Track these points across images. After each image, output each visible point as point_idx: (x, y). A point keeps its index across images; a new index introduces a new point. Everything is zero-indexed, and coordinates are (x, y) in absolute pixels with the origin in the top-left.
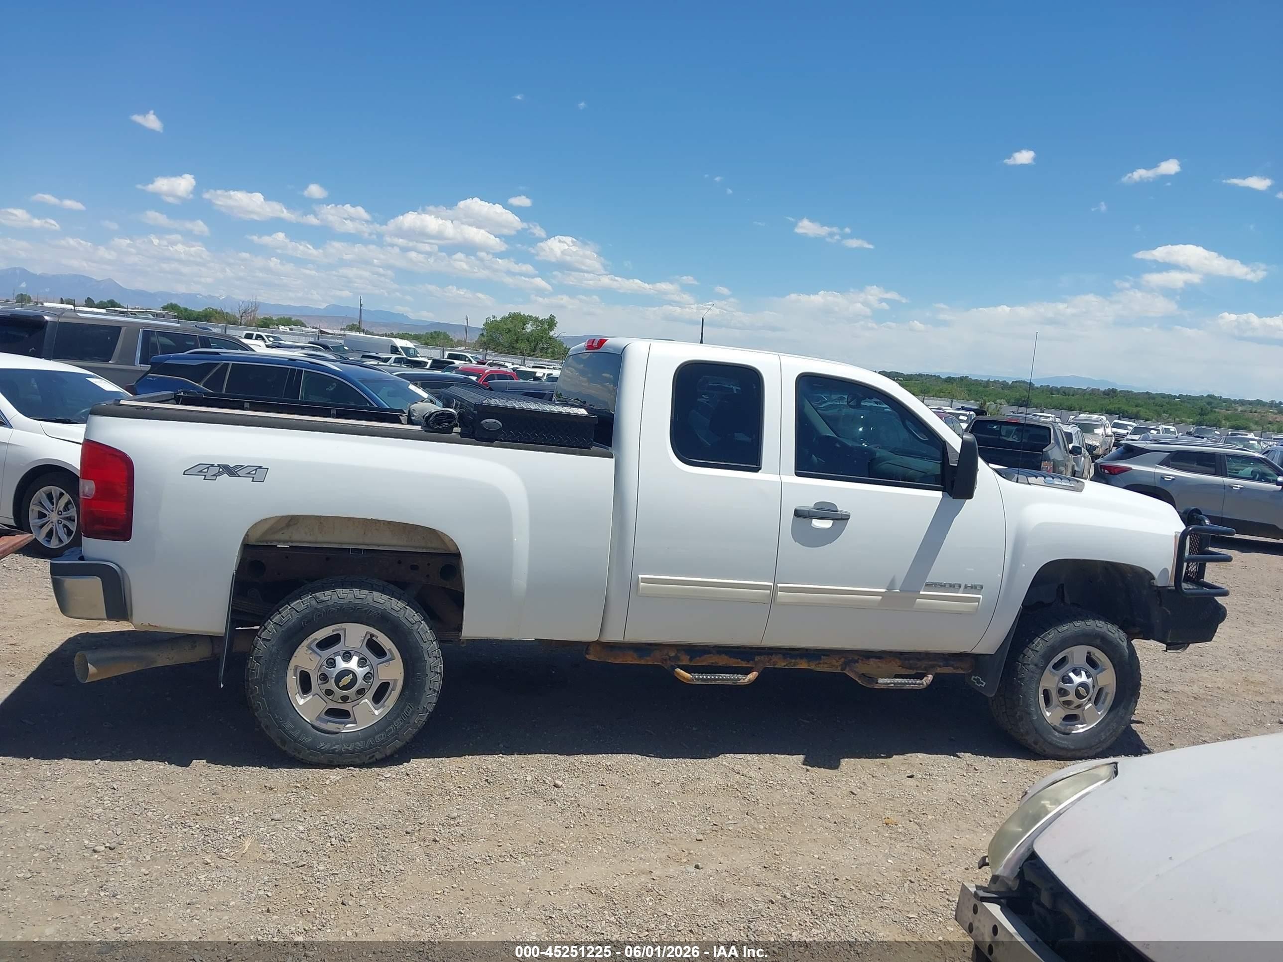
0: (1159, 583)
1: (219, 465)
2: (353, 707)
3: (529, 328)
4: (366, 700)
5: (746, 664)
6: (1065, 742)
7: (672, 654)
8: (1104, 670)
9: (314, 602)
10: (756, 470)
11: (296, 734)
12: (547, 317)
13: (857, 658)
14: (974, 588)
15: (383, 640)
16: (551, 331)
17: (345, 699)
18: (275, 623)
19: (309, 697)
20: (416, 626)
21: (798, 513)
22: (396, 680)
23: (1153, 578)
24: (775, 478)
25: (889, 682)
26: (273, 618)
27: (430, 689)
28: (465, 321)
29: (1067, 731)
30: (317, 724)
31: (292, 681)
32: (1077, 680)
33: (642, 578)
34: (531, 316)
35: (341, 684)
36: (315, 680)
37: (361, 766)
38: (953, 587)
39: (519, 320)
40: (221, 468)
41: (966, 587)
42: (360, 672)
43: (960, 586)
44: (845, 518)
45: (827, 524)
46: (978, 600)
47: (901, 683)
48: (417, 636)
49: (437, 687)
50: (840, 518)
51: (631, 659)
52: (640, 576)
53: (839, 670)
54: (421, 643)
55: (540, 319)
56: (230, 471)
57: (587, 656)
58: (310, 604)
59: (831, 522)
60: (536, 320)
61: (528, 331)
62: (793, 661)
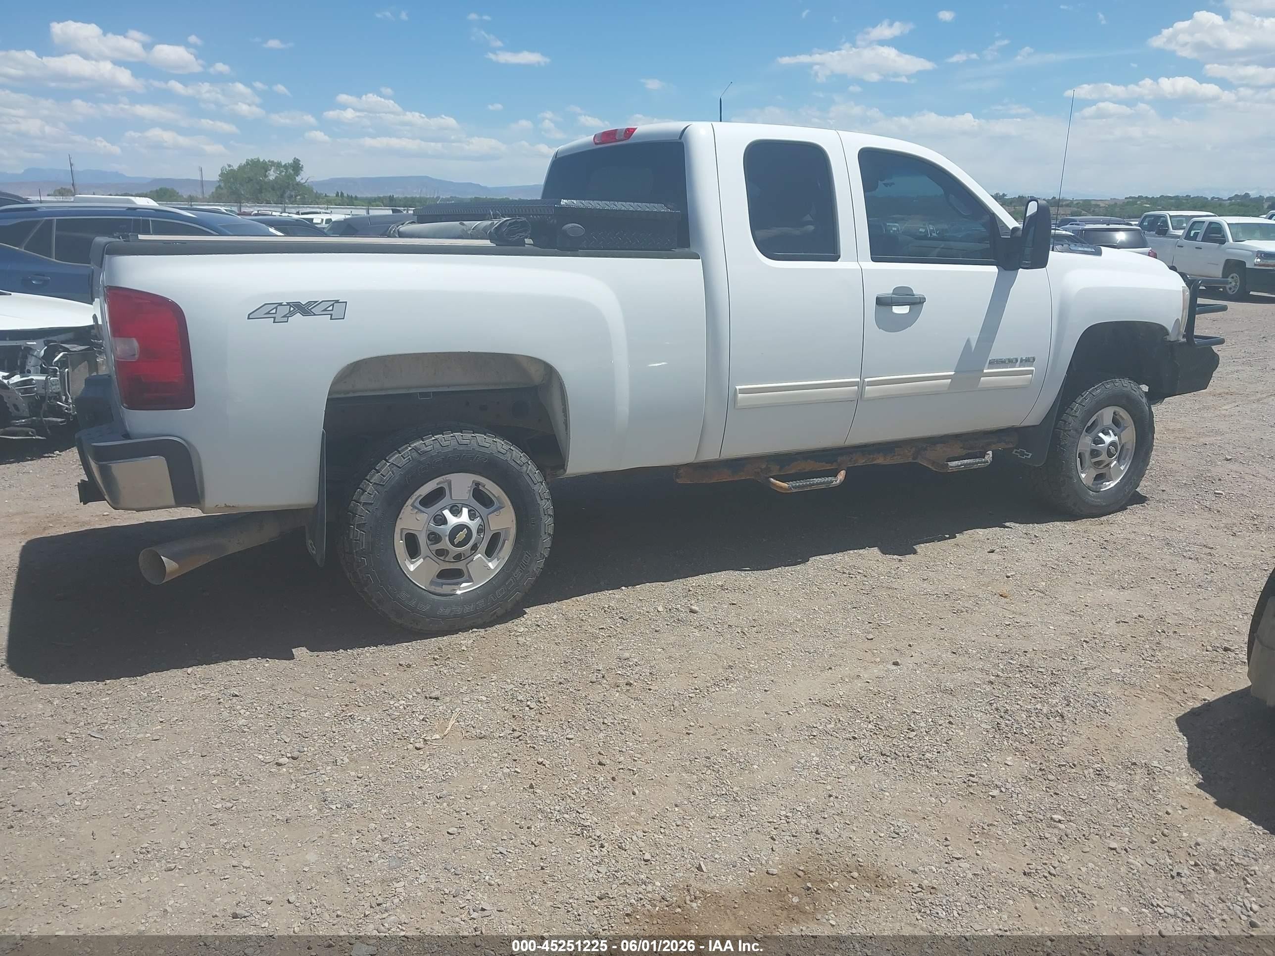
0: (1172, 338)
1: (288, 304)
2: (467, 564)
3: (272, 175)
4: (480, 555)
5: (830, 466)
6: (1099, 500)
7: (764, 466)
8: (1127, 427)
9: (415, 454)
10: (836, 258)
11: (413, 603)
12: (291, 161)
13: (925, 446)
14: (1029, 361)
15: (491, 488)
16: (297, 176)
17: (458, 557)
18: (375, 483)
19: (420, 561)
20: (525, 468)
21: (880, 301)
22: (507, 530)
23: (1167, 333)
24: (853, 265)
25: (959, 464)
26: (371, 477)
27: (545, 533)
28: (199, 173)
29: (1098, 490)
30: (433, 588)
31: (400, 545)
32: (1108, 439)
33: (739, 389)
34: (272, 162)
35: (456, 541)
36: (423, 540)
37: (484, 626)
38: (1011, 362)
39: (258, 167)
40: (291, 306)
41: (1022, 360)
42: (474, 525)
43: (1017, 361)
44: (921, 301)
45: (904, 310)
46: (1031, 372)
47: (970, 464)
48: (527, 478)
49: (551, 531)
50: (916, 303)
51: (726, 477)
52: (738, 387)
53: (910, 460)
54: (532, 485)
55: (283, 164)
56: (304, 309)
57: (678, 480)
58: (412, 457)
59: (908, 307)
60: (278, 165)
61: (272, 178)
62: (872, 456)
